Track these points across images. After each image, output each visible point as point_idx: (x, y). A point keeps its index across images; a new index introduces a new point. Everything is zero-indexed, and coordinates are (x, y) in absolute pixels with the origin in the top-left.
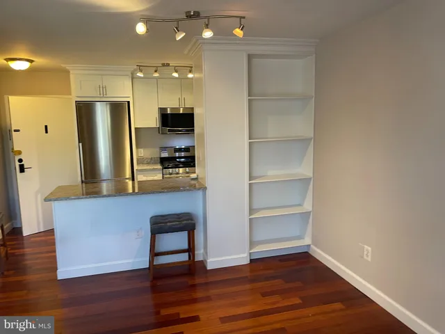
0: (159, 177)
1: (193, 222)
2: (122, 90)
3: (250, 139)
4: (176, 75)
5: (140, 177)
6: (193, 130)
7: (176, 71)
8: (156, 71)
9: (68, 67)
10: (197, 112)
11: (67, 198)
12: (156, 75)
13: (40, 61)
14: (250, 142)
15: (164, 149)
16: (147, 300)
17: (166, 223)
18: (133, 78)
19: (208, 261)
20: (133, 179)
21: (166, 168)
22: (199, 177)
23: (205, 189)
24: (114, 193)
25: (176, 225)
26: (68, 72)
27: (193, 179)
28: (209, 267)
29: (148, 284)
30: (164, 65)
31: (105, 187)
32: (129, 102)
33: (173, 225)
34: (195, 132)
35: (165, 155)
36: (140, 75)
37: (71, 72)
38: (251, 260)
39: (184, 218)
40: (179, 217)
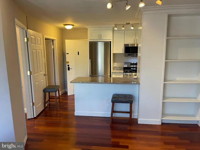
0: (121, 76)
1: (132, 99)
2: (108, 36)
3: (166, 60)
4: (132, 28)
5: (113, 76)
6: (137, 55)
7: (133, 26)
8: (123, 27)
9: (87, 27)
10: (139, 46)
11: (79, 83)
12: (123, 29)
13: (76, 25)
14: (166, 62)
15: (126, 63)
16: (108, 132)
17: (119, 98)
18: (113, 30)
19: (139, 119)
20: (110, 77)
21: (125, 72)
22: (138, 77)
23: (139, 84)
24: (103, 82)
25: (123, 100)
26: (87, 29)
27: (135, 79)
28: (139, 123)
29: (109, 125)
30: (127, 24)
31: (100, 79)
32: (111, 42)
33: (122, 100)
34: (138, 56)
35: (126, 66)
36: (116, 29)
37: (88, 29)
38: (162, 123)
39: (127, 97)
40: (125, 96)
